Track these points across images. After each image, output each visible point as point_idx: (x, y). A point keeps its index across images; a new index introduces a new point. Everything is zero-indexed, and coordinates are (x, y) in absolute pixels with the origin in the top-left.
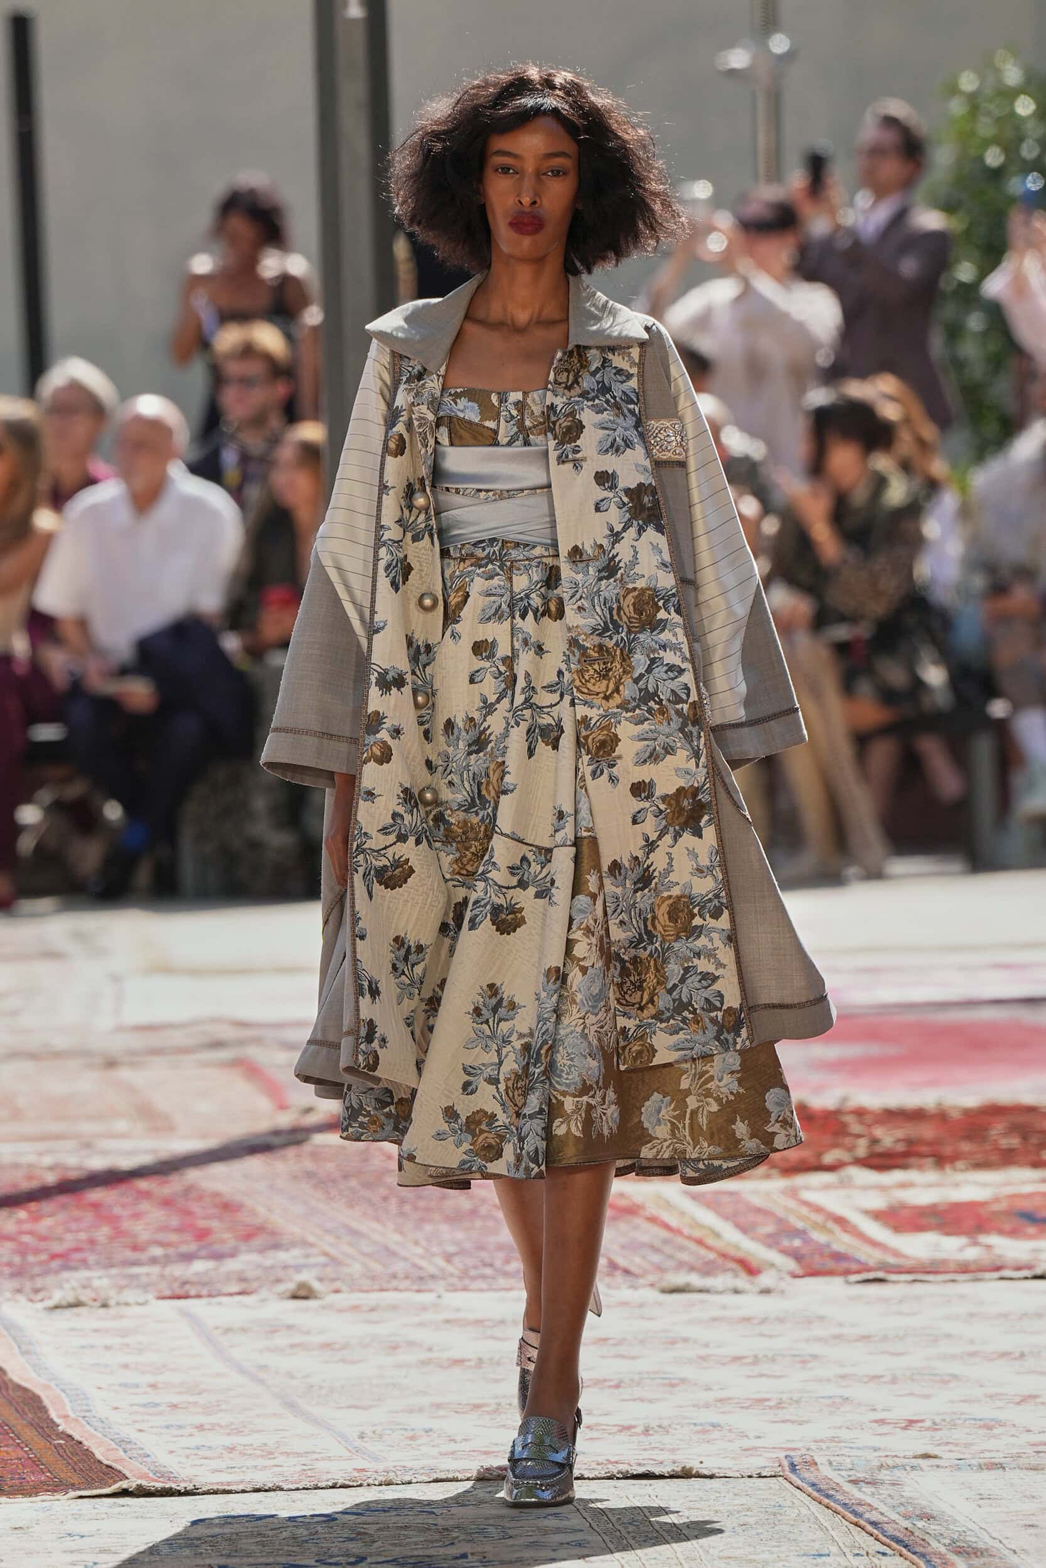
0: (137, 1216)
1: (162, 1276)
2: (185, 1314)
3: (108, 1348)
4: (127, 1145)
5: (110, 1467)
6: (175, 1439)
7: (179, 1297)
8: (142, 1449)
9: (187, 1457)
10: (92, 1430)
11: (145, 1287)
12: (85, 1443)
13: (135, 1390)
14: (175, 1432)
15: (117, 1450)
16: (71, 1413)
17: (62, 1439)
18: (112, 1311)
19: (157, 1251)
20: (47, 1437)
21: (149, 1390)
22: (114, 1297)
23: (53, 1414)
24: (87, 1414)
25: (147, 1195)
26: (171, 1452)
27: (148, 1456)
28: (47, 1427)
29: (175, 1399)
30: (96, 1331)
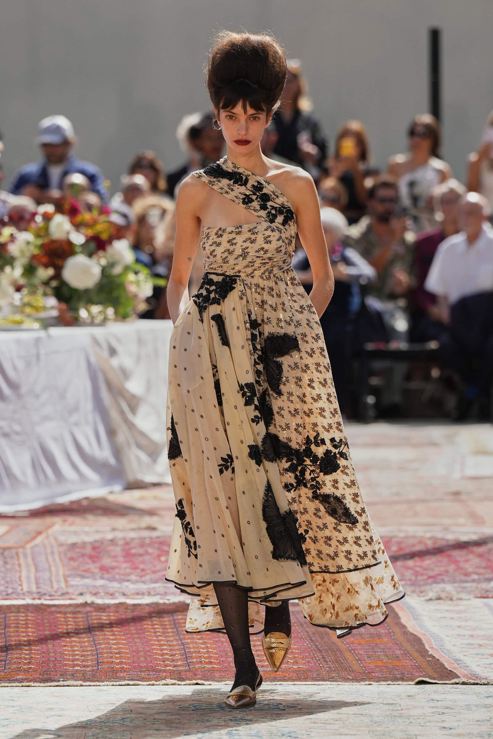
0: (467, 561)
1: (477, 588)
2: (486, 605)
3: (452, 618)
4: (465, 529)
5: (451, 671)
6: (480, 660)
7: (484, 598)
8: (465, 664)
9: (485, 668)
10: (444, 654)
11: (469, 593)
12: (441, 659)
13: (463, 637)
14: (480, 657)
15: (454, 663)
16: (434, 646)
17: (430, 657)
18: (455, 602)
19: (475, 577)
20: (423, 656)
21: (470, 637)
22: (455, 595)
23: (427, 647)
24: (442, 647)
25: (472, 552)
26: (478, 665)
27: (468, 667)
28: (424, 652)
29: (481, 642)
30: (447, 611)
